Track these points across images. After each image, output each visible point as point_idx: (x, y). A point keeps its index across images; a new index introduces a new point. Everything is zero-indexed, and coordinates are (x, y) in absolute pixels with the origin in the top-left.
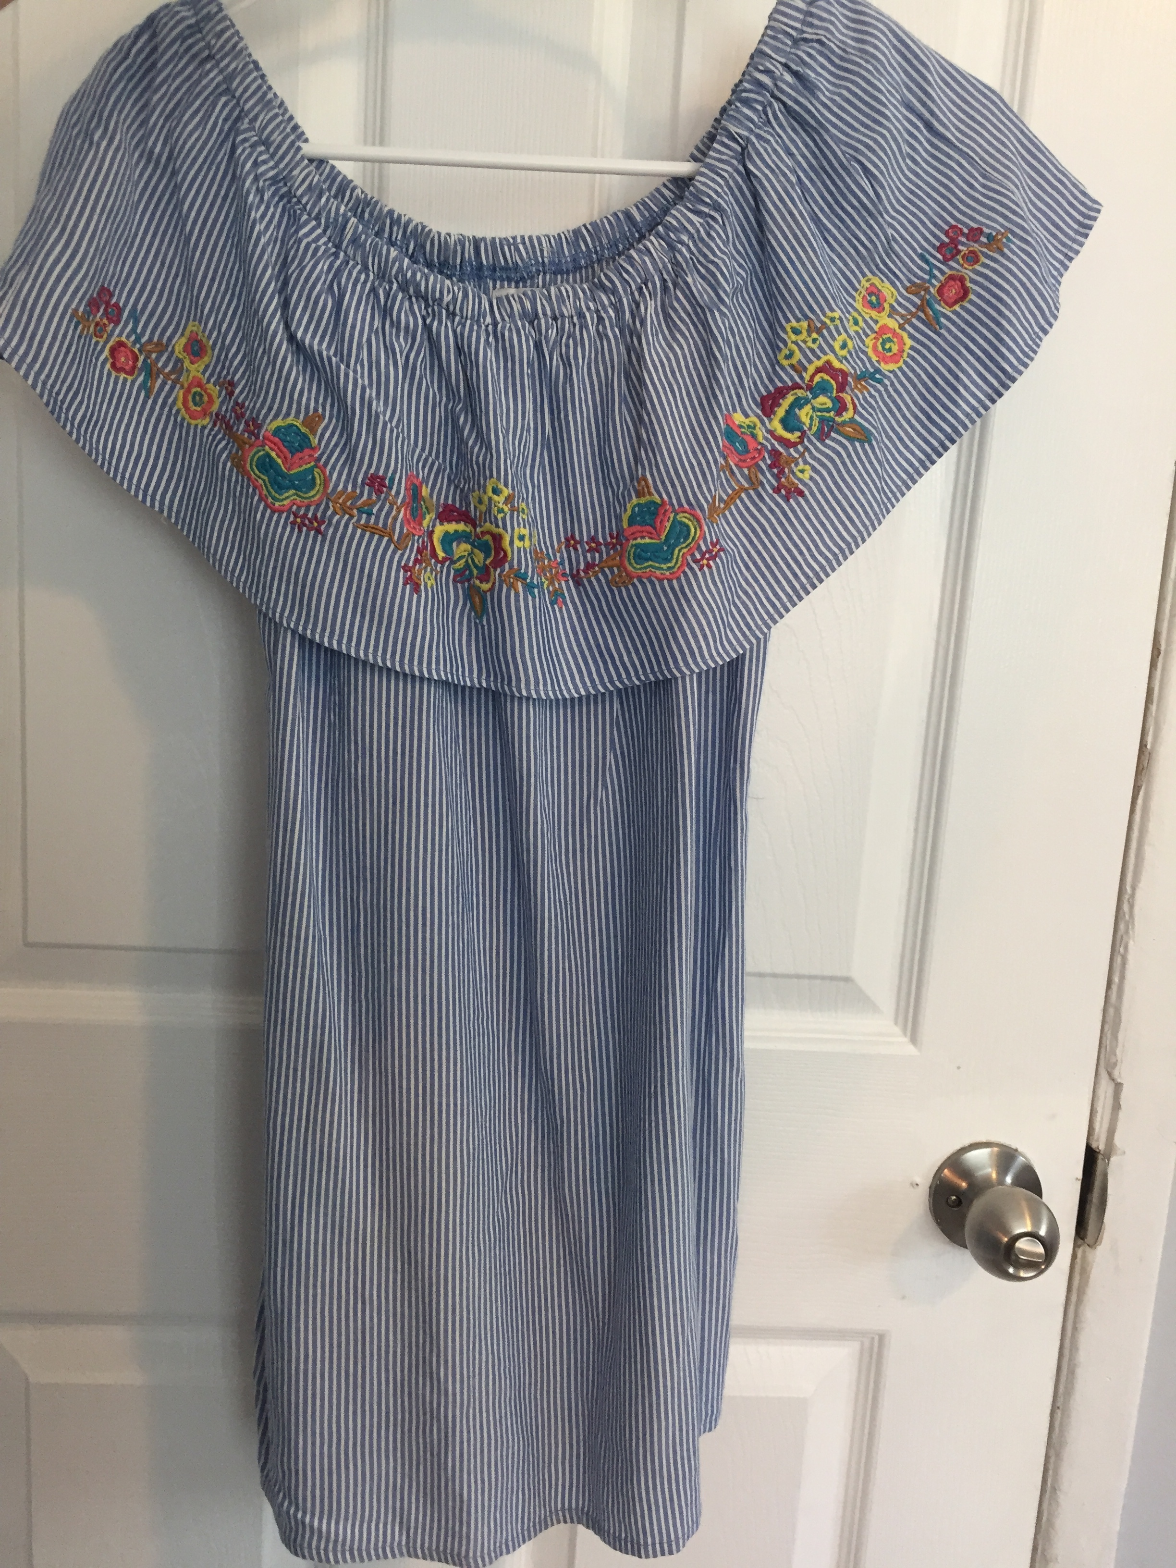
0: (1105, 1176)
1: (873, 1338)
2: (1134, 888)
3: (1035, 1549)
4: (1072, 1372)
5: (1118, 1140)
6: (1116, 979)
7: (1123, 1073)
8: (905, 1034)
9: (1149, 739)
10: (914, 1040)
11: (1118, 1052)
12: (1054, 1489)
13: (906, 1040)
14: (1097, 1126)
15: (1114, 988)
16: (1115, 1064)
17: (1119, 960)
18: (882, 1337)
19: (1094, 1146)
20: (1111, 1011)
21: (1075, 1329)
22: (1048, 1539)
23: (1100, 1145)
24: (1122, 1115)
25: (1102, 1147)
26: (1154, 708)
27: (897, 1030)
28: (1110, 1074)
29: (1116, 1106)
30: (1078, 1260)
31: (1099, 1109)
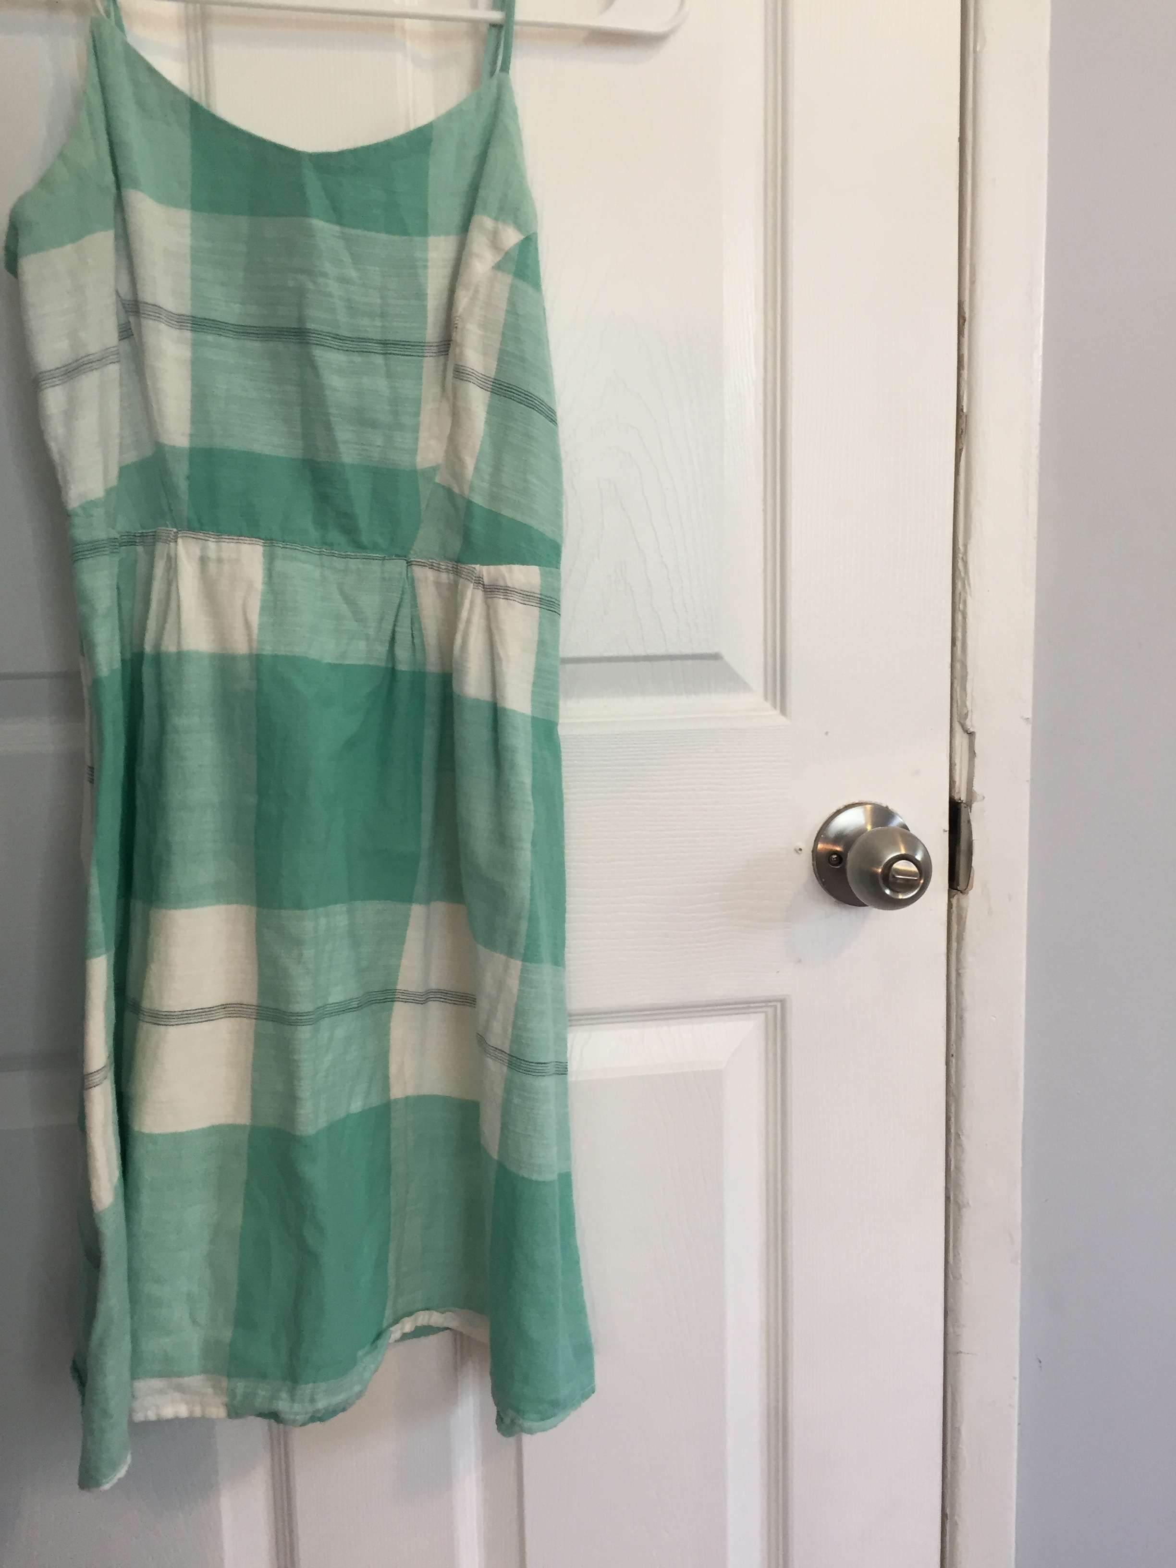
0: (969, 822)
1: (775, 1007)
2: (966, 546)
3: (947, 1198)
4: (960, 1018)
5: (976, 788)
6: (959, 635)
7: (973, 723)
8: (775, 708)
9: (965, 403)
10: (783, 711)
11: (968, 704)
12: (958, 1135)
13: (776, 712)
14: (957, 778)
15: (959, 644)
16: (967, 715)
17: (959, 617)
18: (783, 1002)
19: (956, 797)
20: (958, 666)
21: (958, 975)
22: (958, 1185)
23: (963, 796)
24: (977, 761)
25: (963, 798)
26: (965, 373)
27: (768, 705)
28: (963, 726)
29: (972, 753)
30: (954, 909)
31: (957, 760)
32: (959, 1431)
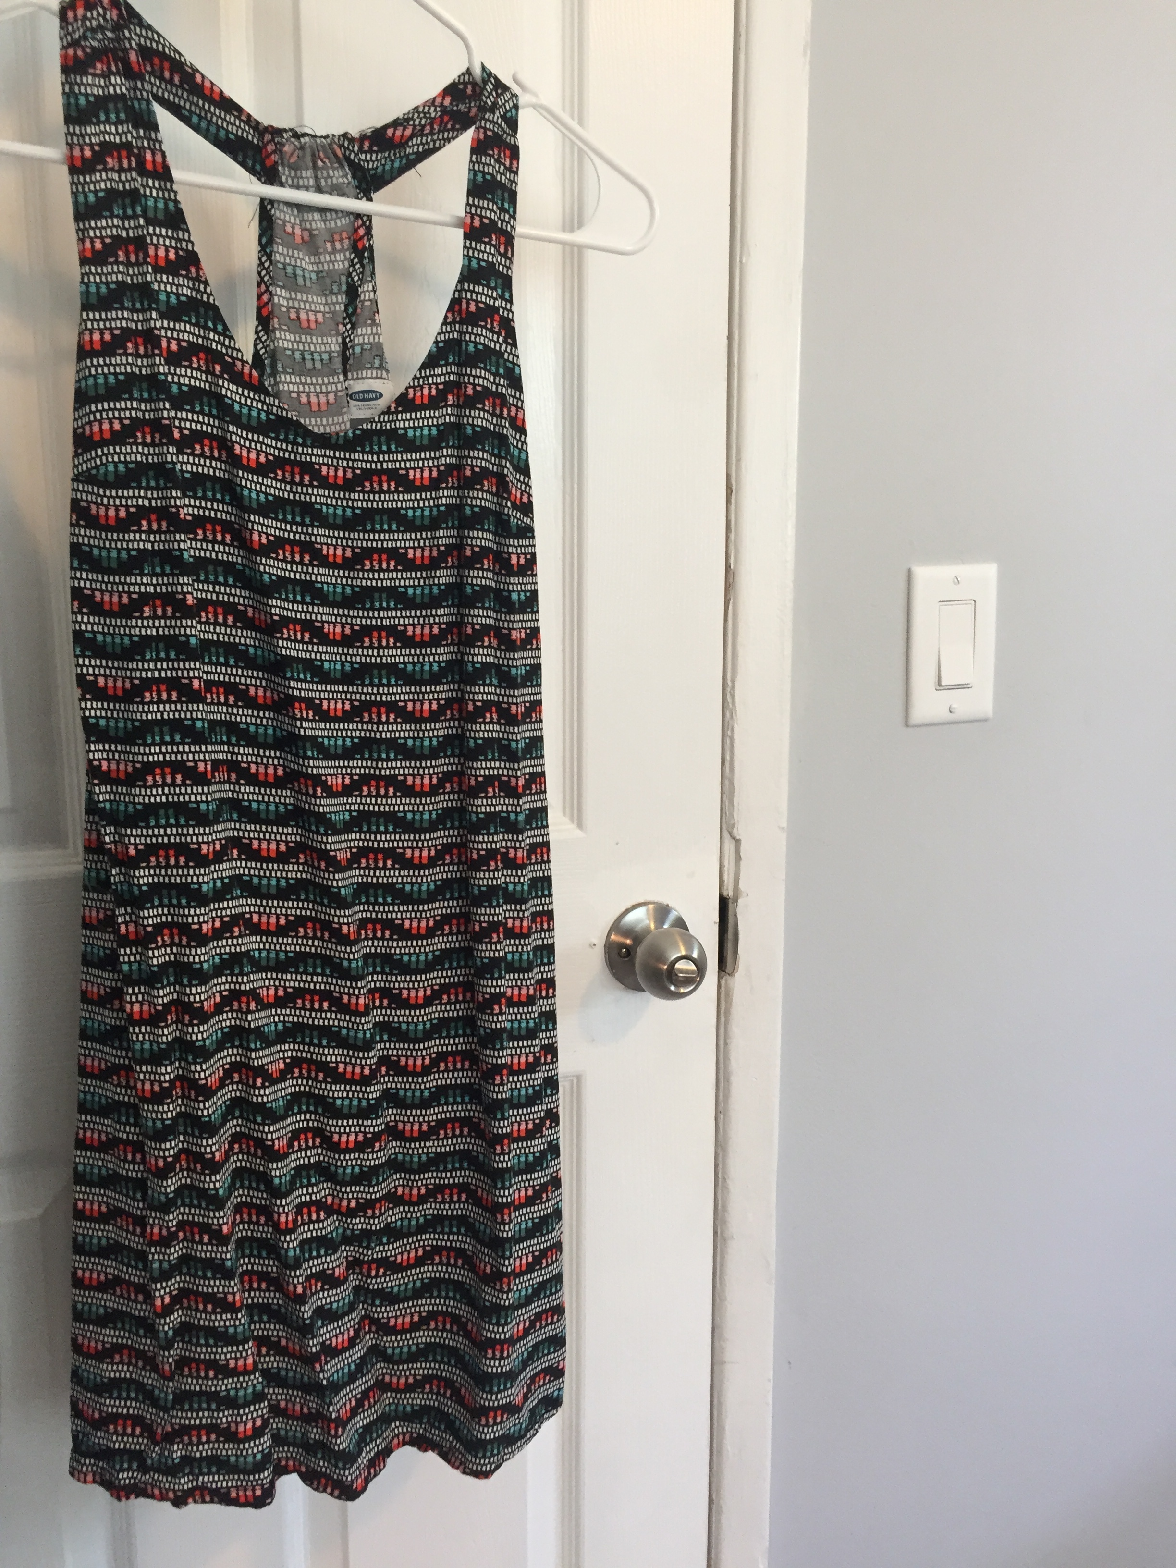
0: (736, 915)
2: (733, 682)
3: (715, 1233)
4: (727, 1080)
5: (742, 886)
6: (728, 757)
7: (739, 832)
8: (573, 822)
9: (732, 561)
10: (580, 825)
11: (735, 815)
12: (724, 1179)
13: (573, 827)
14: (725, 877)
15: (727, 764)
16: (734, 825)
17: (728, 741)
18: (579, 1077)
19: (725, 894)
20: (727, 782)
21: (726, 1044)
22: (724, 1222)
23: (729, 892)
24: (742, 863)
25: (731, 894)
26: (732, 536)
27: (566, 820)
28: (730, 834)
29: (738, 858)
30: (723, 989)
31: (726, 863)
32: (724, 1429)
